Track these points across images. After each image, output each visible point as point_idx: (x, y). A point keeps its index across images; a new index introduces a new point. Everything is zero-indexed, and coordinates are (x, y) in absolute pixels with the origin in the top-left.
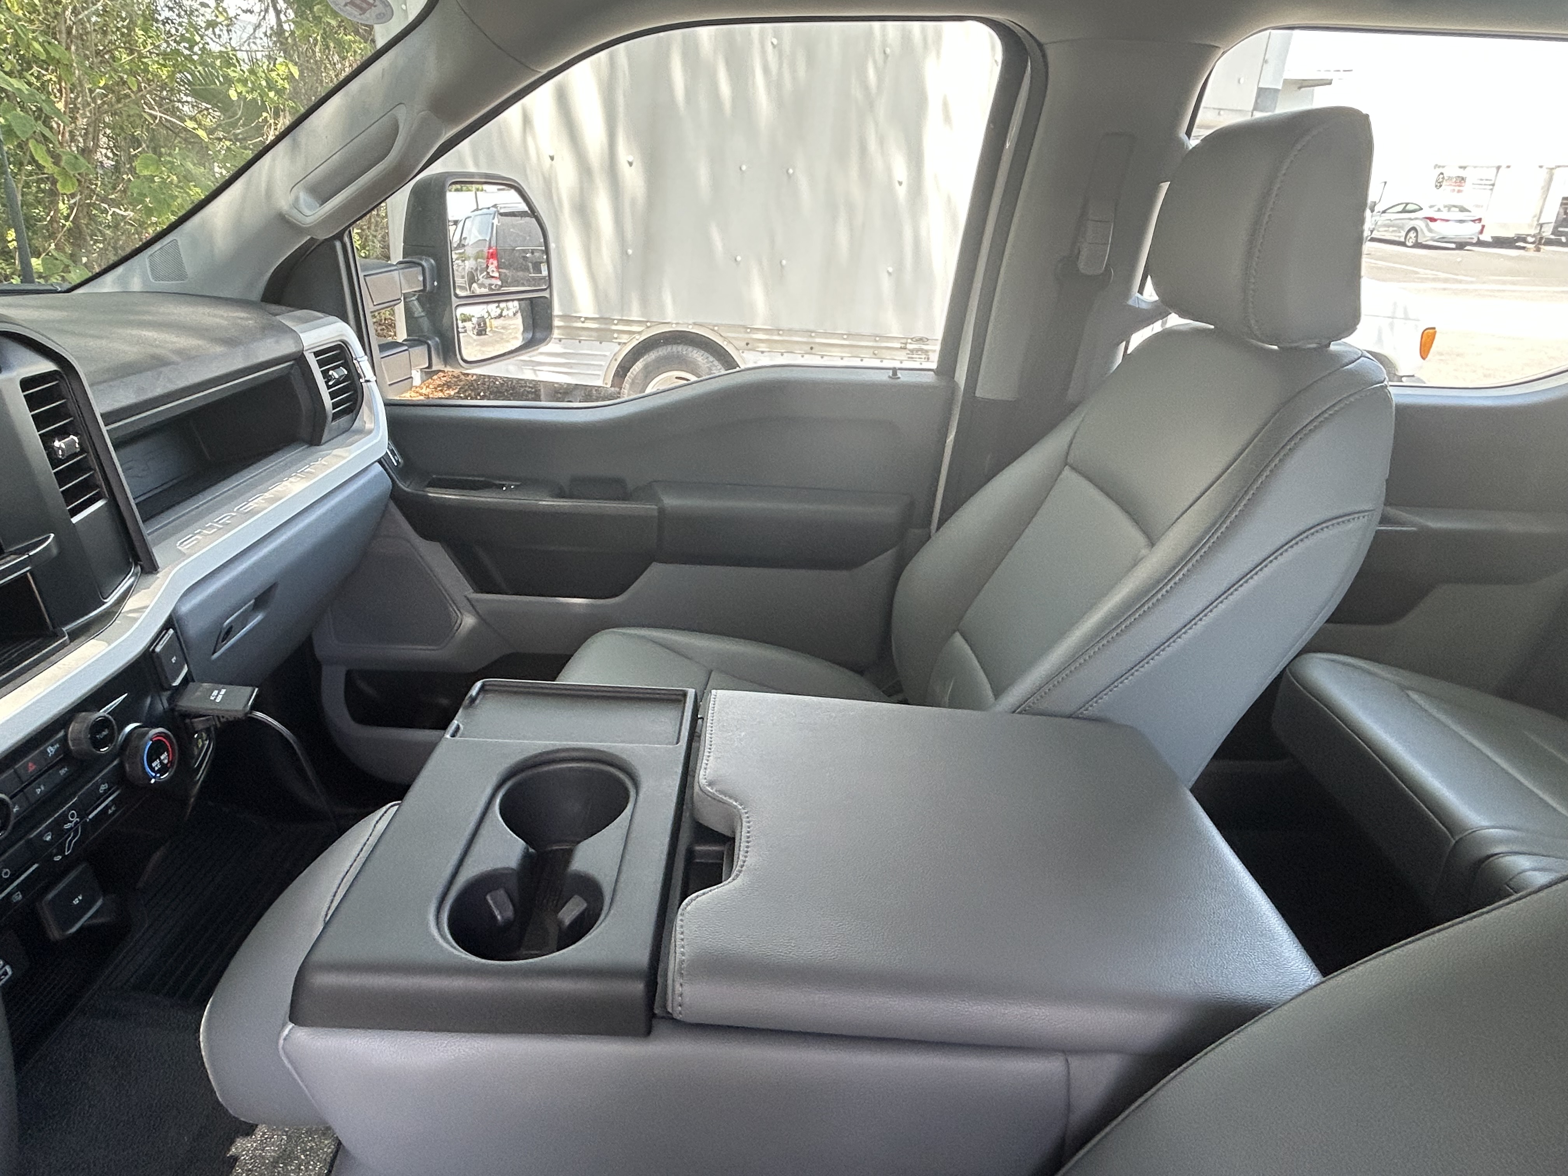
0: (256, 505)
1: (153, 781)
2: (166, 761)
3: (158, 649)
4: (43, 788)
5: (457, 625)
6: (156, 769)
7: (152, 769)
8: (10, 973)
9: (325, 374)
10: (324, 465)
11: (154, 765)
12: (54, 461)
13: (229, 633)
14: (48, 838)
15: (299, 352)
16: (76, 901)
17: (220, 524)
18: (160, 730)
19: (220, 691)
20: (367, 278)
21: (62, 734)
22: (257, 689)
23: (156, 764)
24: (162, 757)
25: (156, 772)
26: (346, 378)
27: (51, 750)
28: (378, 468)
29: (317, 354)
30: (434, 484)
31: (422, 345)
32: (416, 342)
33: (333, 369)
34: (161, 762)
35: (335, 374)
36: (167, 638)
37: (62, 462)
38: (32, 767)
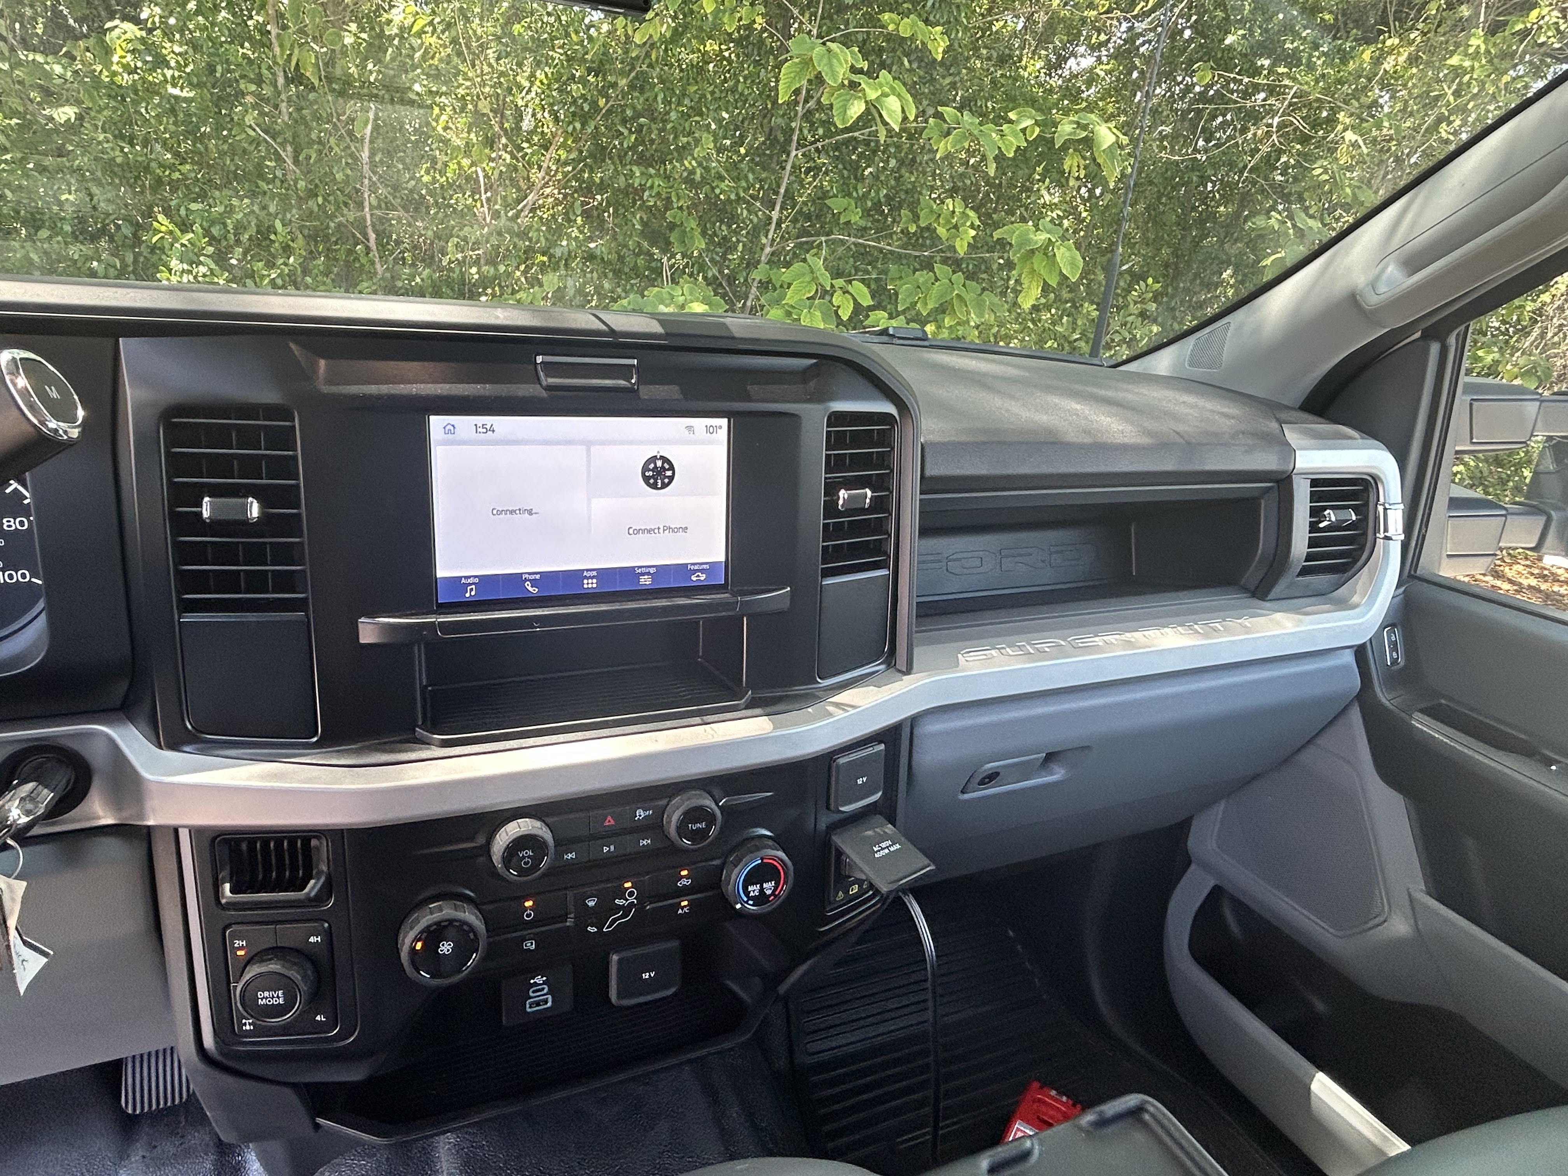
0: (1101, 644)
1: (738, 906)
2: (768, 892)
3: (842, 761)
4: (612, 848)
5: (1377, 921)
6: (752, 894)
7: (747, 893)
8: (549, 1004)
9: (1317, 513)
10: (1246, 627)
11: (750, 888)
12: (831, 509)
13: (991, 777)
14: (591, 904)
15: (1284, 472)
16: (646, 976)
17: (1034, 649)
18: (781, 854)
19: (894, 844)
20: (1475, 404)
21: (664, 802)
22: (932, 867)
23: (754, 890)
24: (765, 885)
25: (749, 898)
26: (1353, 526)
27: (640, 814)
28: (1349, 658)
29: (1315, 483)
30: (1435, 713)
31: (1537, 514)
32: (1534, 510)
33: (1333, 508)
34: (762, 890)
35: (1331, 516)
36: (869, 751)
37: (840, 514)
38: (610, 822)
